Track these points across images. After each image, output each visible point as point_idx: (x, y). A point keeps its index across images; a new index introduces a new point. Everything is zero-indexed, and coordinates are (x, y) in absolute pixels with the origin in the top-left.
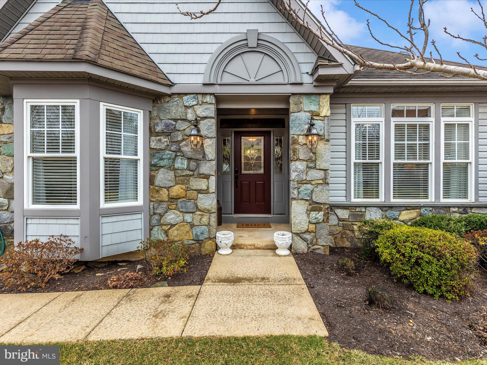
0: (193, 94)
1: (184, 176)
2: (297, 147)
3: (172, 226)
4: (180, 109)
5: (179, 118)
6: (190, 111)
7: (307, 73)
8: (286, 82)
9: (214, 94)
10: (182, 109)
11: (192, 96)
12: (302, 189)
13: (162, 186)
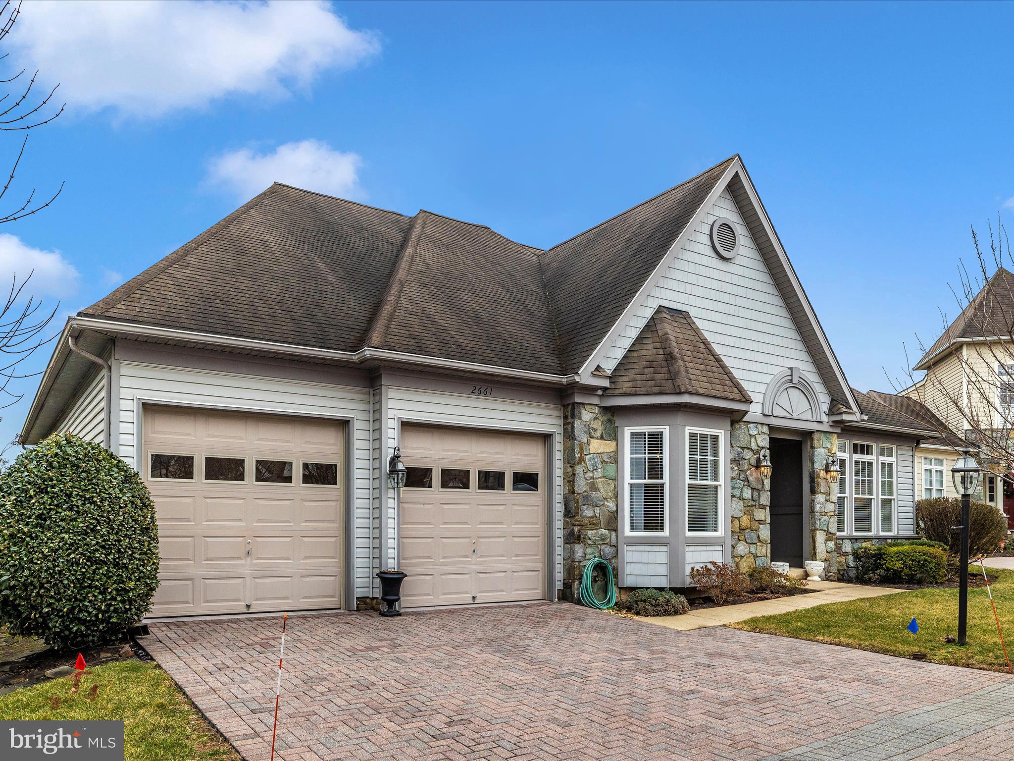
0: (755, 423)
1: (749, 506)
2: (819, 480)
3: (742, 557)
4: (746, 438)
5: (745, 446)
6: (753, 440)
7: (825, 412)
8: (814, 419)
9: (768, 425)
10: (747, 438)
11: (755, 425)
12: (822, 520)
13: (735, 516)
